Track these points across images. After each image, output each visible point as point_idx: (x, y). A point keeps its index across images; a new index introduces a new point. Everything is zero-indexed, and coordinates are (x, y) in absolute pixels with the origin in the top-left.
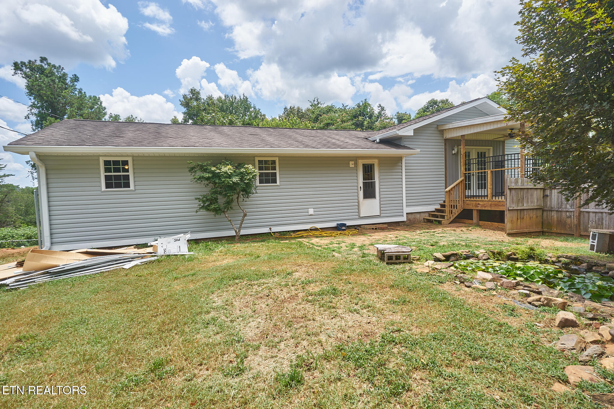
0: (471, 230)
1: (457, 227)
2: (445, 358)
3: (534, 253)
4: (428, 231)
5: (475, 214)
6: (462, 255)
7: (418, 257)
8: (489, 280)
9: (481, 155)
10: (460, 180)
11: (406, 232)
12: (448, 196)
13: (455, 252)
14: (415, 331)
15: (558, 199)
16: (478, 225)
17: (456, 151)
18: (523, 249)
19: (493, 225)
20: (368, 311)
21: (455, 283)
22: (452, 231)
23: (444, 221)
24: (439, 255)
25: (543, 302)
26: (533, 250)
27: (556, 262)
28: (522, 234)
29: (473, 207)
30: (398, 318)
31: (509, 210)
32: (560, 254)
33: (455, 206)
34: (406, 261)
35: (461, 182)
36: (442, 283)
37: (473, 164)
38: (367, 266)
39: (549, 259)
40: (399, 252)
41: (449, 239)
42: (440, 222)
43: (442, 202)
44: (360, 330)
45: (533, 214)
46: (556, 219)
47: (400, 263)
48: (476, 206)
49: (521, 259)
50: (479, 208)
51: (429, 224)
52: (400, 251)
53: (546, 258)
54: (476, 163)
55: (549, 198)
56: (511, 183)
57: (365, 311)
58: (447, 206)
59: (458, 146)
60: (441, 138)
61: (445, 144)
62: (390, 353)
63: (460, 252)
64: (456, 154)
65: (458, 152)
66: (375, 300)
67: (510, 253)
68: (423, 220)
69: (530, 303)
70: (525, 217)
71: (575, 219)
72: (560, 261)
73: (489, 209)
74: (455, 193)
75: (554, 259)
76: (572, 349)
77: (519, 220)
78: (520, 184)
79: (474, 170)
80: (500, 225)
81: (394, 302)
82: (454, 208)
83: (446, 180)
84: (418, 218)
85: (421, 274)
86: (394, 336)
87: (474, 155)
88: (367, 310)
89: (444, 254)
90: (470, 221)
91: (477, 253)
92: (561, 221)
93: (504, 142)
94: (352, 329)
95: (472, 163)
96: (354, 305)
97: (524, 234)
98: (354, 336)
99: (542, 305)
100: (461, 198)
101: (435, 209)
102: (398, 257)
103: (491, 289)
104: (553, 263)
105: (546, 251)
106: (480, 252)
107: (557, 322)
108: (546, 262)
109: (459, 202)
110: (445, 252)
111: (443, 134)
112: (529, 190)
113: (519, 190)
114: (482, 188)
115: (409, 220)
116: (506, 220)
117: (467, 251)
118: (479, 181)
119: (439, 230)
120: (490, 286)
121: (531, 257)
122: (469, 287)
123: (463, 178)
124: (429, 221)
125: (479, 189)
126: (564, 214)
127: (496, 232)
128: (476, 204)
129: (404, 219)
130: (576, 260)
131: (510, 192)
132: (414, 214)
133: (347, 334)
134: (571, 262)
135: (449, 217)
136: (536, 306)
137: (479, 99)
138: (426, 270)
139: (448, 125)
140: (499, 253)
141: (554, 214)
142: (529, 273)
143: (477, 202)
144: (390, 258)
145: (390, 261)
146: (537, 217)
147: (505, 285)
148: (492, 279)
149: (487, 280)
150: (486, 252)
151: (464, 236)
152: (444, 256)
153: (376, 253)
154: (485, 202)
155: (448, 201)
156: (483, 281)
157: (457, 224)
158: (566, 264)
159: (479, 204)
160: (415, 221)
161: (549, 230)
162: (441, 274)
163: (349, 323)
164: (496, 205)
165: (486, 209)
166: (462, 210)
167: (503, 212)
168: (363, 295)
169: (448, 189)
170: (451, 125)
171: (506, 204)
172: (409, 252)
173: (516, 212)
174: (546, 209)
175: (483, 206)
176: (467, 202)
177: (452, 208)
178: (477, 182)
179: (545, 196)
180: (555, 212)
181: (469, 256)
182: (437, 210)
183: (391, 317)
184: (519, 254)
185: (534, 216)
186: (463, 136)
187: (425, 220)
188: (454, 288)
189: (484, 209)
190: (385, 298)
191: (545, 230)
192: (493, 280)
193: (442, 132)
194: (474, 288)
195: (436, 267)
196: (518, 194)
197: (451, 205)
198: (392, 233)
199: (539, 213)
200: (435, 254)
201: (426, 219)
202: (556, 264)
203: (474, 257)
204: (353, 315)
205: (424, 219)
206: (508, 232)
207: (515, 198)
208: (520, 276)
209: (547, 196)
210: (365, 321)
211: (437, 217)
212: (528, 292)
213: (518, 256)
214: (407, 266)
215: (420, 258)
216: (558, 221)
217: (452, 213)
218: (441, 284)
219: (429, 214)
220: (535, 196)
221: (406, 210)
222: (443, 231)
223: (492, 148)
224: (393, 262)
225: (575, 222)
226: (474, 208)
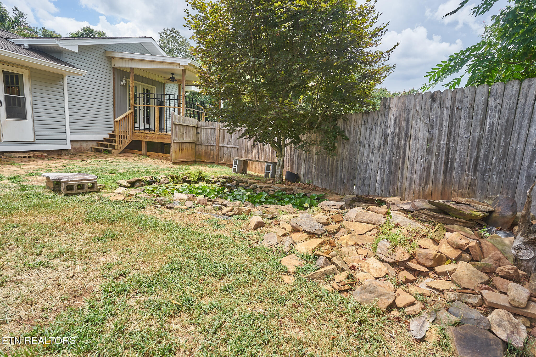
0: (141, 160)
1: (128, 157)
2: (196, 289)
3: (202, 176)
4: (99, 160)
5: (143, 146)
6: (145, 180)
7: (103, 185)
8: (186, 200)
9: (146, 92)
10: (128, 112)
11: (73, 161)
12: (118, 126)
13: (140, 179)
14: (145, 268)
15: (206, 137)
16: (146, 155)
17: (125, 83)
18: (195, 173)
19: (159, 155)
20: (64, 260)
21: (155, 206)
22: (125, 160)
23: (114, 151)
24: (123, 182)
25: (235, 212)
26: (201, 174)
27: (217, 182)
28: (182, 163)
29: (142, 138)
30: (113, 257)
31: (174, 142)
32: (219, 176)
33: (125, 137)
34: (91, 190)
35: (131, 113)
36: (143, 208)
37: (140, 98)
38: (35, 201)
39: (212, 179)
40: (82, 180)
41: (126, 167)
42: (110, 152)
43: (110, 132)
44: (62, 292)
45: (190, 147)
46: (204, 151)
47: (84, 193)
48: (145, 138)
49: (193, 181)
50: (148, 140)
51: (98, 153)
52: (83, 178)
53: (211, 179)
54: (142, 98)
55: (200, 135)
56: (176, 119)
57: (58, 261)
58: (117, 136)
59: (126, 78)
60: (110, 66)
61: (114, 73)
62: (128, 309)
63: (143, 178)
64: (124, 86)
65: (126, 84)
66: (69, 242)
67: (185, 177)
68: (90, 150)
69: (224, 214)
70: (184, 149)
71: (216, 152)
72: (219, 181)
73: (156, 141)
74: (125, 124)
75: (216, 180)
76: (277, 244)
77: (180, 151)
78: (182, 121)
79: (140, 104)
80: (166, 155)
81: (100, 240)
82: (124, 139)
83: (114, 110)
84: (85, 147)
85: (117, 202)
86: (122, 282)
87: (140, 90)
88: (62, 258)
89: (129, 180)
90: (139, 152)
91: (159, 178)
92: (207, 153)
93: (165, 84)
94: (47, 295)
95: (138, 96)
96: (34, 257)
97: (183, 163)
98: (54, 304)
99: (234, 214)
100: (131, 129)
101: (104, 139)
102: (81, 187)
103: (191, 207)
104: (215, 182)
105: (210, 174)
106: (162, 177)
107: (252, 225)
108: (210, 182)
109: (128, 133)
110: (130, 179)
111: (111, 62)
112: (188, 127)
113: (181, 126)
114: (147, 123)
115: (73, 149)
116: (171, 151)
117: (150, 176)
118: (144, 116)
119: (111, 159)
120: (189, 205)
121: (200, 179)
122: (171, 208)
123: (131, 110)
124: (97, 150)
125: (144, 123)
126: (209, 147)
127: (163, 161)
128: (144, 136)
129: (68, 147)
130: (229, 180)
131: (175, 127)
132: (80, 143)
133: (39, 306)
134: (226, 181)
135: (119, 147)
136: (230, 216)
137: (145, 37)
138: (121, 198)
139: (117, 54)
140: (177, 177)
141: (203, 147)
142: (207, 191)
143: (146, 135)
144: (70, 188)
145: (70, 192)
146: (192, 149)
147: (201, 202)
148: (188, 198)
149: (184, 200)
150: (167, 177)
151: (139, 165)
152: (129, 183)
153: (44, 184)
154: (153, 135)
155: (118, 131)
156: (182, 201)
157: (127, 154)
158: (223, 183)
159: (147, 136)
160: (82, 150)
161: (199, 160)
162: (138, 200)
163: (37, 287)
164: (162, 138)
165: (154, 141)
166: (131, 140)
167: (169, 145)
168: (46, 240)
169: (117, 119)
170: (120, 54)
171: (172, 137)
172: (94, 179)
173: (178, 144)
174: (198, 143)
175: (151, 138)
176: (136, 133)
177: (122, 138)
178: (143, 117)
179: (198, 133)
180: (204, 146)
181: (152, 182)
182: (106, 140)
183: (103, 260)
184: (191, 177)
185: (190, 149)
186: (132, 69)
187: (93, 150)
188: (157, 212)
189: (151, 141)
190: (85, 237)
191: (197, 159)
192: (189, 200)
193: (110, 59)
194: (176, 209)
195: (131, 192)
196: (180, 129)
197: (122, 136)
198: (55, 162)
199: (194, 145)
200: (119, 181)
201: (94, 148)
202: (217, 183)
203: (156, 182)
204: (37, 272)
205: (92, 148)
206: (173, 161)
207: (178, 133)
208: (200, 194)
209: (199, 133)
210: (64, 275)
211: (107, 147)
212: (220, 206)
213: (191, 179)
214: (96, 196)
215: (105, 186)
216: (205, 153)
217: (122, 143)
218: (141, 210)
219: (98, 143)
220: (191, 132)
221: (70, 137)
222: (116, 160)
223: (155, 87)
224: (74, 192)
225: (216, 153)
226: (143, 140)
